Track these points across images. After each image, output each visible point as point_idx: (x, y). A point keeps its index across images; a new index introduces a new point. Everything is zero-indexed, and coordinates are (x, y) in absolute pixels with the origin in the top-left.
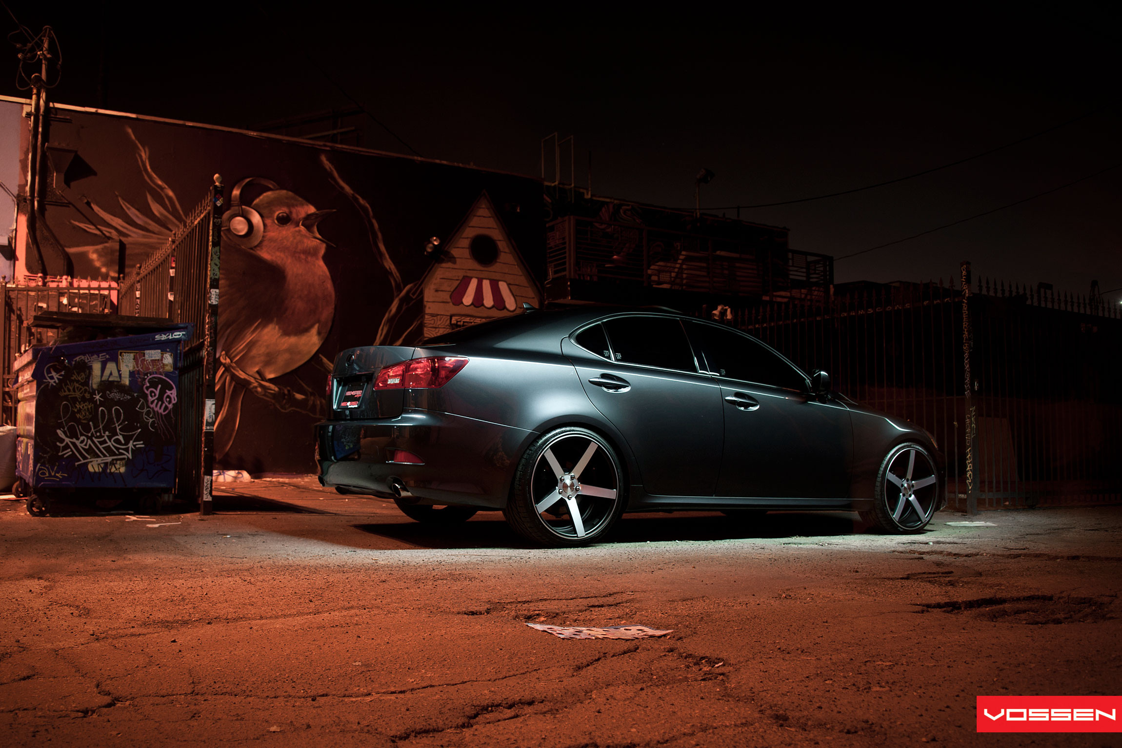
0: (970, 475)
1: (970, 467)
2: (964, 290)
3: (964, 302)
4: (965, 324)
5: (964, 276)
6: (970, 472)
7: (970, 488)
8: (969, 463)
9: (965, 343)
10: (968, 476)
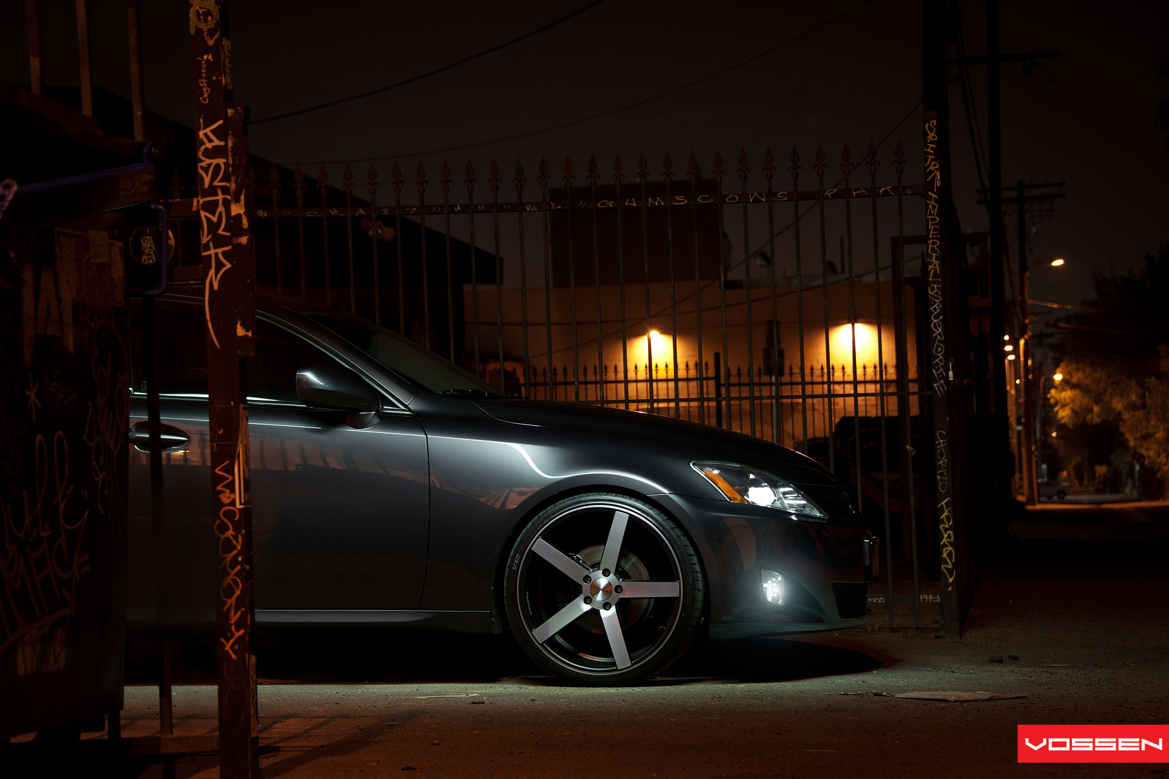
0: (949, 555)
1: (949, 537)
2: (931, 171)
3: (930, 198)
4: (934, 243)
5: (931, 142)
6: (950, 548)
7: (951, 580)
8: (946, 530)
9: (934, 282)
10: (945, 555)
